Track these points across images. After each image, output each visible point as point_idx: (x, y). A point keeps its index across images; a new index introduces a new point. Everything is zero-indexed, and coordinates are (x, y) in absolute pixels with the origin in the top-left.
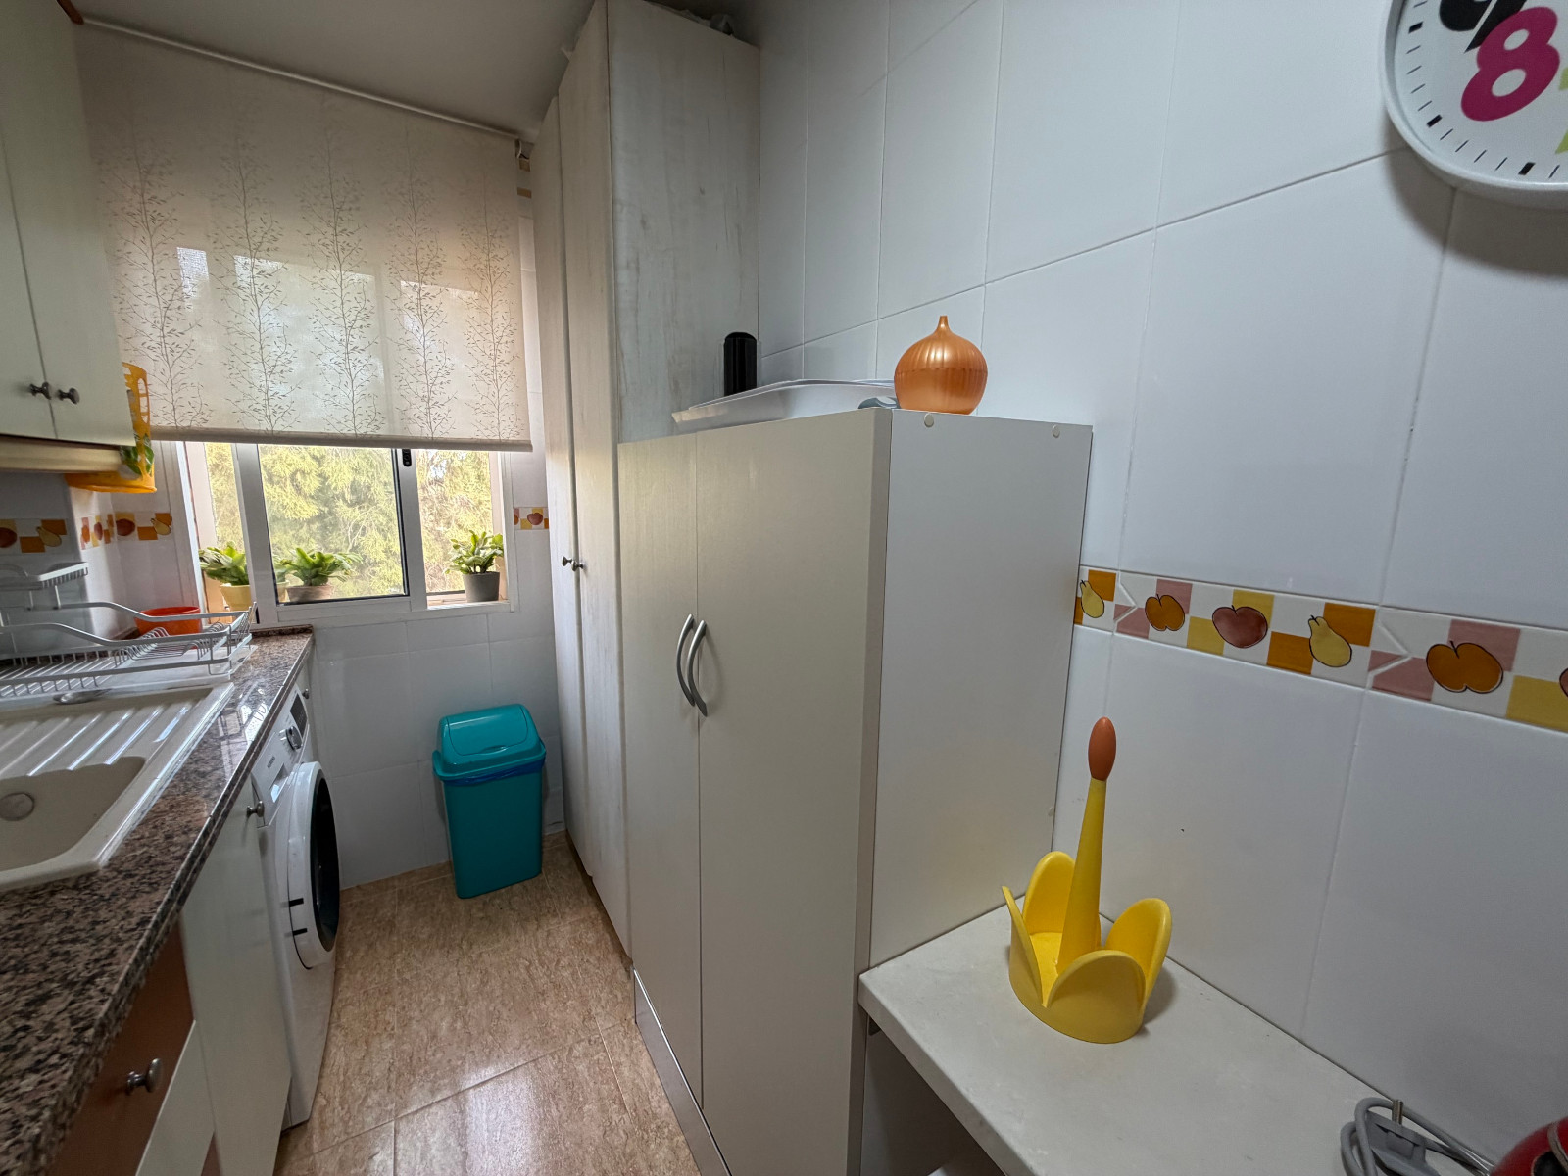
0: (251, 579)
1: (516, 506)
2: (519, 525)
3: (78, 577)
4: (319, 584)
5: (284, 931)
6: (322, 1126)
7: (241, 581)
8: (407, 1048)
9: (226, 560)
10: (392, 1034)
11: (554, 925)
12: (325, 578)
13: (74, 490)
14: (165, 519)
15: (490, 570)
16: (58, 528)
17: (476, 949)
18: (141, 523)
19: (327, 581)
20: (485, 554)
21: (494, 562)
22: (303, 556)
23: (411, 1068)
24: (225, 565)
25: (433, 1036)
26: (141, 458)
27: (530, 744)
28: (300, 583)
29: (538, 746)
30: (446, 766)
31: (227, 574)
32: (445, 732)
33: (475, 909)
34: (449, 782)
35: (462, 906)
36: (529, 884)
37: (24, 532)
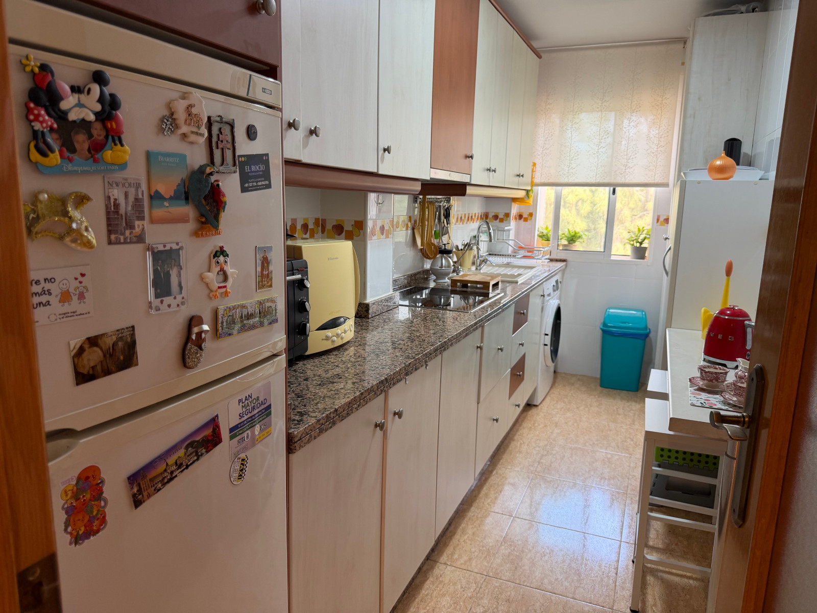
0: (551, 239)
1: (659, 214)
2: (659, 223)
3: (509, 230)
4: (572, 244)
5: (542, 343)
6: (541, 409)
7: (548, 240)
8: (568, 406)
9: (545, 232)
10: (565, 403)
11: (634, 404)
12: (575, 242)
13: (513, 204)
14: (531, 215)
15: (642, 246)
16: (507, 215)
17: (600, 399)
18: (525, 216)
19: (575, 243)
20: (642, 237)
21: (646, 241)
22: (569, 232)
23: (569, 410)
24: (544, 234)
25: (577, 408)
26: (530, 193)
27: (642, 326)
28: (566, 243)
29: (646, 328)
30: (605, 324)
31: (544, 237)
32: (607, 313)
33: (605, 390)
34: (604, 332)
35: (599, 388)
36: (630, 392)
37: (501, 216)
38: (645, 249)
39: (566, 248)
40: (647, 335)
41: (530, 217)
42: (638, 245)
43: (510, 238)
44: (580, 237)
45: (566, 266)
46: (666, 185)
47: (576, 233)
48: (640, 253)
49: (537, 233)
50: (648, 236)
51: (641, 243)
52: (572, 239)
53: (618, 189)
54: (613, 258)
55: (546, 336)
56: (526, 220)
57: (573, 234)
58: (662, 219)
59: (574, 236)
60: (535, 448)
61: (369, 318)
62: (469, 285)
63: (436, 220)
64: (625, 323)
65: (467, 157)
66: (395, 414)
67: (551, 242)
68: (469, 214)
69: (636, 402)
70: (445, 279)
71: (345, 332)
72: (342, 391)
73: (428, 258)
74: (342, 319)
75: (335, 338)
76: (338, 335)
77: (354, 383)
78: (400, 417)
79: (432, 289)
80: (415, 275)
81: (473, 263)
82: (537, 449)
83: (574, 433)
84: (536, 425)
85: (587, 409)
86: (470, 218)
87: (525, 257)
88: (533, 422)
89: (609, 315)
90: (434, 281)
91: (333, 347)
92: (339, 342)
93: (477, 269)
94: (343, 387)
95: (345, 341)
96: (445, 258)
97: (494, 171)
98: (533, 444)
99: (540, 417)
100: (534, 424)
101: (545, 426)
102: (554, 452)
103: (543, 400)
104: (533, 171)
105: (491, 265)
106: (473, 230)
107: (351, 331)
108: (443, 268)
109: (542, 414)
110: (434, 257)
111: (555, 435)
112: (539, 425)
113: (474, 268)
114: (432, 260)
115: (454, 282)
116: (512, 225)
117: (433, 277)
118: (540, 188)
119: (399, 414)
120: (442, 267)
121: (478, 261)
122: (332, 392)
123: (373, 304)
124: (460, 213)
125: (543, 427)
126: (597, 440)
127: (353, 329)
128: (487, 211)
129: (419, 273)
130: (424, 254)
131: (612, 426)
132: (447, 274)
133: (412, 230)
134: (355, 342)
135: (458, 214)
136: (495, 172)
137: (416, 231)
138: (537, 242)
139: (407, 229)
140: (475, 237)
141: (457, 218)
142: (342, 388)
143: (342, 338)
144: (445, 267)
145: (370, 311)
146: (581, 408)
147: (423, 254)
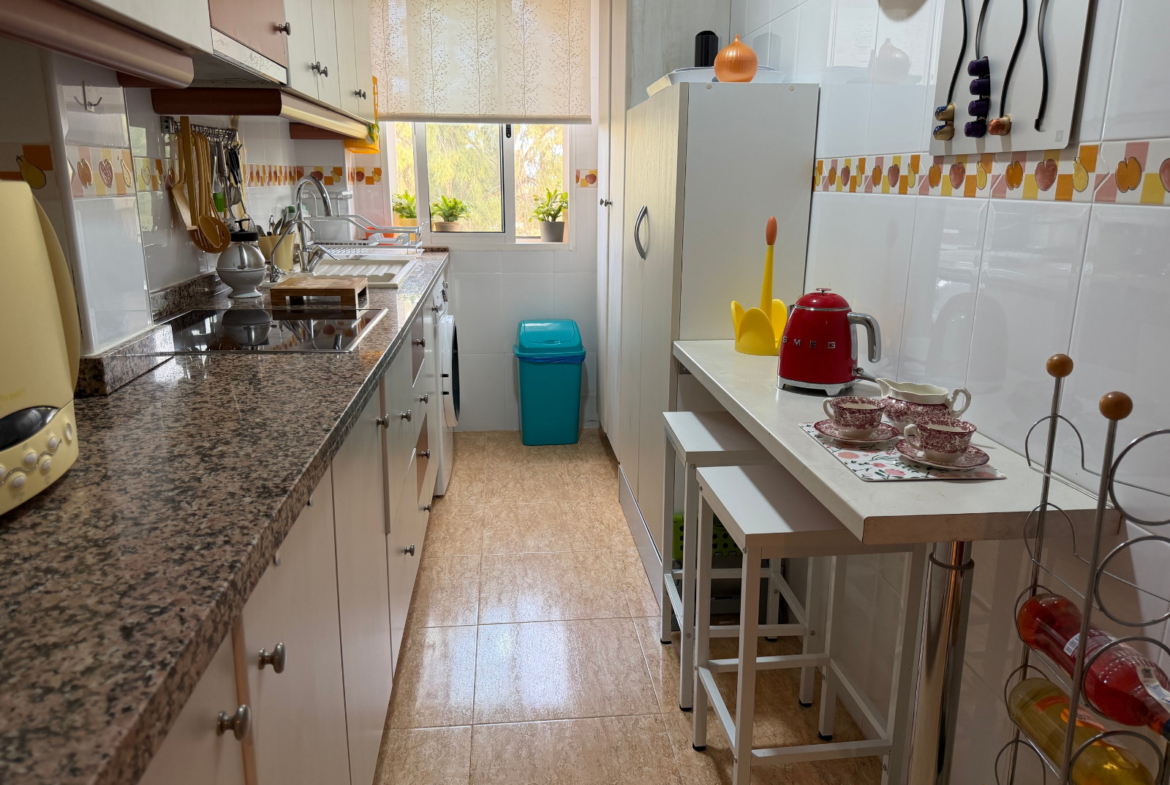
0: (417, 215)
1: (578, 168)
2: (579, 183)
3: (346, 198)
4: (452, 221)
5: (440, 391)
6: (450, 500)
7: (411, 216)
8: (491, 487)
9: (405, 202)
10: (483, 482)
11: (580, 463)
12: (456, 217)
13: (346, 150)
14: (378, 172)
15: (558, 220)
16: (339, 172)
17: (531, 464)
18: (368, 173)
19: (456, 219)
20: (555, 206)
21: (561, 213)
22: (445, 201)
23: (493, 493)
24: (404, 205)
25: (505, 486)
26: (375, 131)
27: (575, 343)
28: (442, 220)
29: (580, 346)
30: (521, 348)
31: (405, 212)
32: (522, 330)
33: (533, 450)
34: (522, 359)
35: (525, 448)
36: (568, 446)
37: (327, 173)
38: (562, 225)
39: (443, 229)
40: (582, 357)
41: (376, 177)
42: (550, 219)
43: (350, 213)
44: (462, 209)
45: (449, 257)
46: (586, 120)
47: (456, 203)
48: (555, 231)
49: (392, 204)
50: (565, 205)
51: (555, 217)
52: (451, 214)
53: (514, 127)
54: (518, 241)
55: (445, 378)
56: (370, 181)
57: (452, 204)
58: (583, 176)
59: (453, 208)
60: (463, 574)
61: (105, 395)
62: (305, 298)
63: (215, 175)
64: (552, 342)
65: (277, 29)
66: (263, 661)
67: (418, 219)
68: (270, 167)
69: (582, 459)
70: (252, 291)
71: (51, 449)
72: (93, 683)
73: (210, 249)
74: (34, 413)
75: (21, 476)
76: (28, 466)
77: (127, 632)
78: (279, 667)
79: (229, 313)
80: (188, 286)
81: (296, 260)
82: (468, 574)
83: (514, 531)
84: (452, 531)
85: (518, 485)
86: (274, 176)
87: (381, 245)
88: (445, 527)
89: (525, 334)
90: (230, 297)
91: (16, 503)
92: (34, 485)
93: (304, 270)
94: (89, 661)
95: (54, 476)
96: (249, 250)
97: (325, 72)
98: (458, 567)
99: (453, 515)
100: (447, 530)
101: (468, 529)
102: (495, 573)
103: (449, 484)
104: (374, 94)
105: (334, 262)
106: (281, 199)
107: (69, 442)
108: (246, 269)
109: (455, 510)
110: (223, 249)
111: (487, 542)
112: (456, 529)
113: (298, 269)
114: (219, 254)
115: (277, 295)
116: (350, 189)
117: (226, 289)
118: (388, 124)
119: (276, 661)
120: (242, 266)
121: (306, 255)
122: (54, 700)
123: (113, 358)
124: (254, 164)
125: (464, 532)
126: (554, 535)
127: (73, 436)
128: (300, 165)
129: (194, 283)
130: (201, 240)
131: (565, 506)
132: (256, 281)
133: (166, 192)
134: (87, 470)
135: (251, 166)
136: (326, 75)
137: (175, 193)
138: (395, 221)
139: (155, 188)
140: (291, 210)
141: (251, 174)
142: (89, 670)
143: (44, 471)
144: (249, 266)
145: (108, 377)
146: (510, 485)
147: (197, 242)
